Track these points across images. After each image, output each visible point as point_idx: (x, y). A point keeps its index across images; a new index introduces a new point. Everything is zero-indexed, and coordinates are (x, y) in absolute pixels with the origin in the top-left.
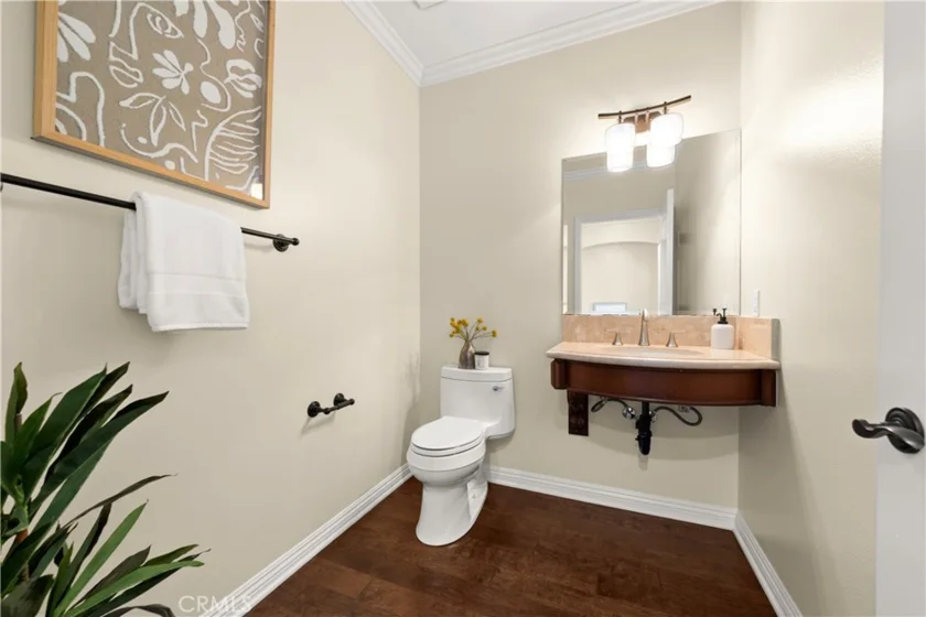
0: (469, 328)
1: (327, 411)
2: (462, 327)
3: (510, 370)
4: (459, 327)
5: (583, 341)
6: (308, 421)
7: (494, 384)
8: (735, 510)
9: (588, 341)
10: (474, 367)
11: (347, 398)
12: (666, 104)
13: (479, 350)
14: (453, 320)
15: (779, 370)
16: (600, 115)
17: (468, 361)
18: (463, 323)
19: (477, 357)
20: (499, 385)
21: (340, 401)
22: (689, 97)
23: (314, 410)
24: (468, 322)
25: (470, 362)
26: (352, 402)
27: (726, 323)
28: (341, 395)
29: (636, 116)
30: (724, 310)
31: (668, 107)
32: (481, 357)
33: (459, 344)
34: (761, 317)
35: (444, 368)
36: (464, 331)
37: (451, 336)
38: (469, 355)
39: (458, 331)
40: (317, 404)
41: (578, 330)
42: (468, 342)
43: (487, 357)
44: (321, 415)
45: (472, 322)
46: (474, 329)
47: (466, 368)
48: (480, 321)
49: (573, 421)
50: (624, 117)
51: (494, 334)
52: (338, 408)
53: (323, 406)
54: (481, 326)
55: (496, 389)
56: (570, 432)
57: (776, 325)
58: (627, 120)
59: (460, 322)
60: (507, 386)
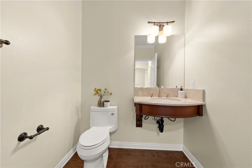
0: (102, 92)
1: (31, 138)
2: (99, 92)
3: (117, 107)
4: (97, 91)
5: (141, 96)
6: (18, 144)
7: (111, 113)
8: (183, 145)
9: (142, 96)
10: (104, 106)
11: (45, 127)
12: (167, 22)
13: (105, 100)
14: (95, 89)
15: (205, 105)
16: (148, 22)
17: (101, 104)
18: (100, 90)
19: (105, 103)
20: (114, 113)
21: (40, 129)
22: (174, 21)
23: (22, 138)
24: (101, 89)
25: (102, 105)
26: (48, 129)
27: (182, 90)
28: (42, 126)
29: (159, 24)
30: (182, 86)
31: (168, 23)
32: (107, 103)
33: (97, 98)
34: (195, 89)
35: (92, 107)
36: (100, 93)
37: (95, 95)
38: (102, 102)
39: (97, 93)
40: (25, 134)
41: (139, 92)
42: (101, 97)
43: (109, 103)
44: (27, 140)
45: (103, 90)
46: (104, 92)
47: (100, 107)
48: (106, 89)
49: (138, 123)
50: (156, 24)
51: (111, 94)
52: (39, 134)
53: (29, 135)
54: (106, 91)
55: (112, 114)
56: (136, 127)
57: (204, 91)
58: (156, 25)
59: (98, 90)
60: (116, 112)
